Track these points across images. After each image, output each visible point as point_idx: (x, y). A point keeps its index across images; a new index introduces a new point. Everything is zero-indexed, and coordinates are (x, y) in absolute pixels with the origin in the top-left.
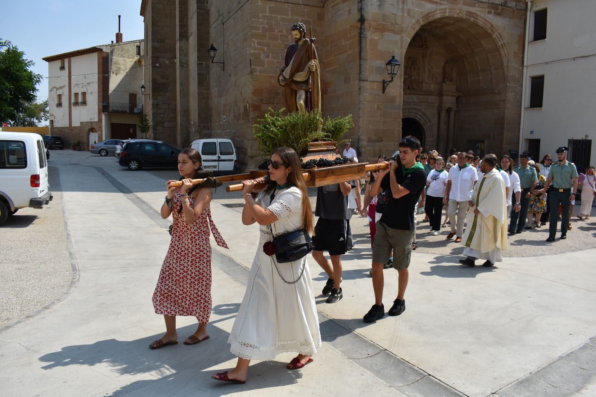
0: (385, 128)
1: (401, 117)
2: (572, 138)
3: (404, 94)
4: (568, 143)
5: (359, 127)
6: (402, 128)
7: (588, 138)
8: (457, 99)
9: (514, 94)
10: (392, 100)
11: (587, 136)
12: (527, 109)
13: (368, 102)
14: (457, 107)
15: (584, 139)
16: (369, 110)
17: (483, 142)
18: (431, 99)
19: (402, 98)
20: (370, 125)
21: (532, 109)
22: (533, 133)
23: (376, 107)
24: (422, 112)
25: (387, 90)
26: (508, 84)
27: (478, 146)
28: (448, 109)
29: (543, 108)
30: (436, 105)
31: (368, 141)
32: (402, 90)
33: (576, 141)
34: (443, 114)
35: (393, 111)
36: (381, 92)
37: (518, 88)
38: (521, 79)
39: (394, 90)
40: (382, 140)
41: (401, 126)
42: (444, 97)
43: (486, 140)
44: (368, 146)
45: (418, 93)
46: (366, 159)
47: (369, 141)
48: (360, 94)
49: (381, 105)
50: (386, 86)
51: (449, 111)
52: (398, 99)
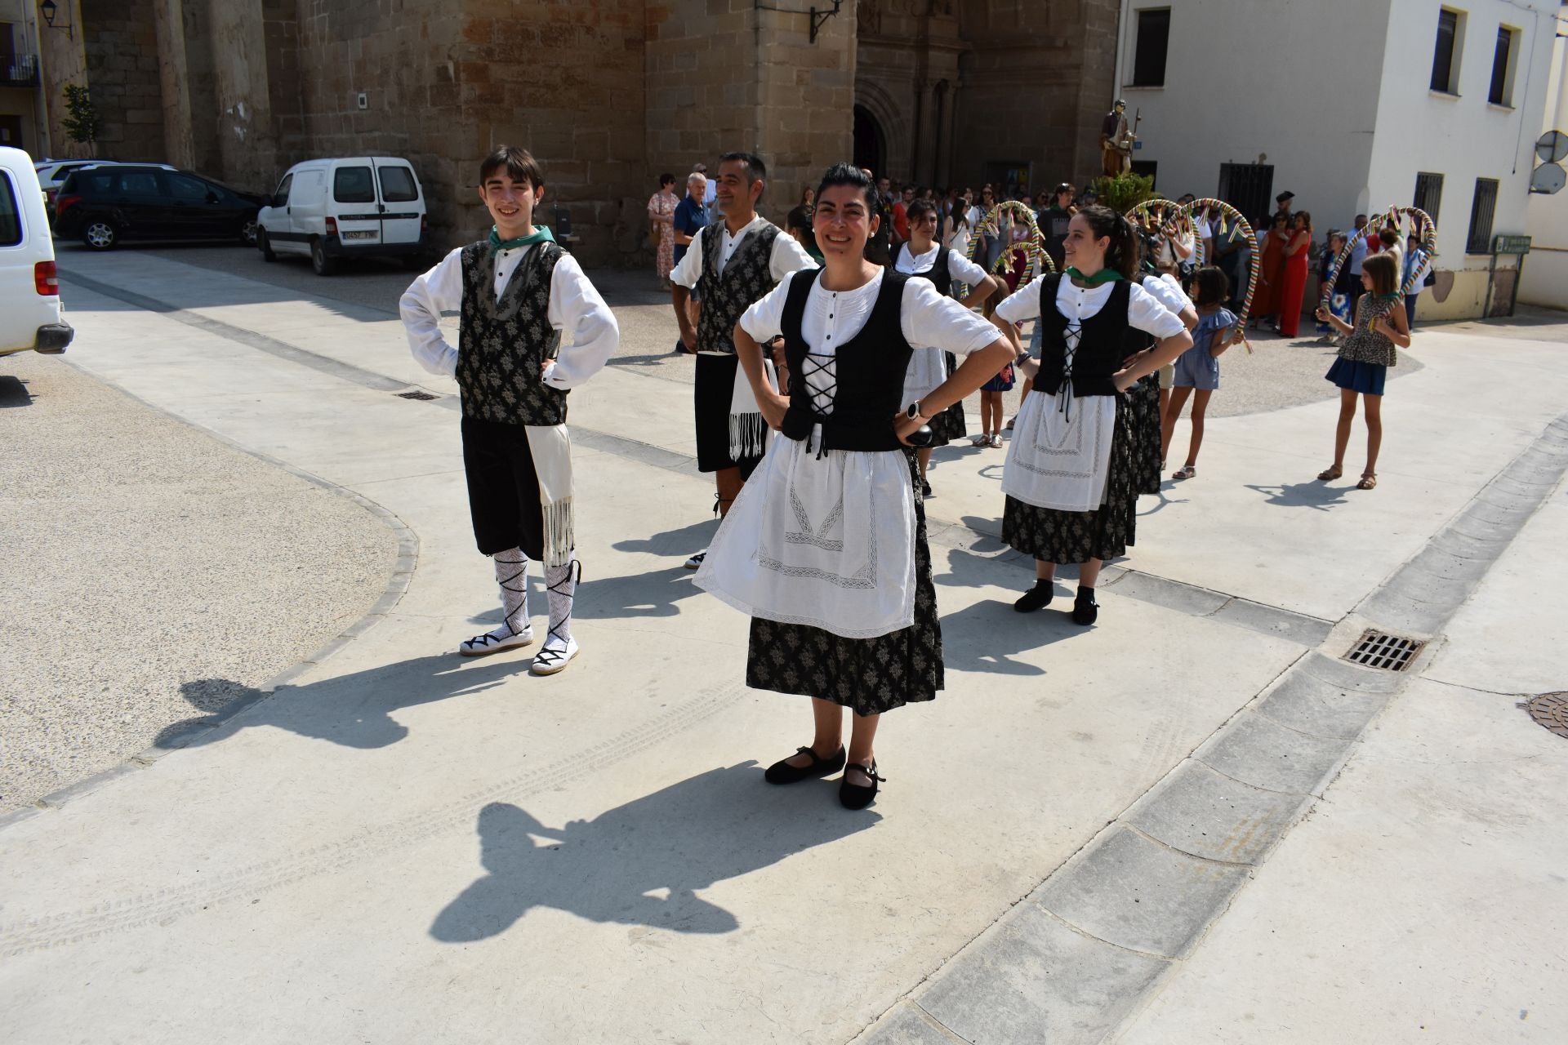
0: (816, 132)
1: (853, 102)
2: (1231, 161)
3: (860, 43)
4: (1222, 172)
5: (757, 129)
6: (854, 133)
7: (1266, 163)
8: (959, 57)
9: (1099, 51)
10: (832, 60)
11: (1263, 157)
12: (1127, 89)
13: (776, 63)
14: (960, 78)
15: (1257, 163)
16: (779, 83)
17: (1024, 166)
18: (901, 56)
19: (855, 54)
20: (782, 123)
21: (1140, 88)
22: (1140, 148)
23: (795, 77)
24: (880, 89)
25: (819, 34)
26: (1088, 27)
27: (1012, 178)
28: (938, 85)
29: (1165, 87)
30: (912, 71)
31: (777, 164)
32: (854, 36)
33: (1239, 166)
34: (929, 95)
35: (834, 88)
36: (806, 38)
37: (1109, 36)
38: (1117, 15)
39: (836, 35)
40: (809, 162)
41: (852, 127)
42: (932, 53)
43: (1032, 163)
44: (778, 177)
45: (872, 40)
46: (773, 208)
47: (780, 163)
48: (757, 44)
49: (807, 72)
50: (819, 25)
51: (941, 88)
52: (844, 58)
